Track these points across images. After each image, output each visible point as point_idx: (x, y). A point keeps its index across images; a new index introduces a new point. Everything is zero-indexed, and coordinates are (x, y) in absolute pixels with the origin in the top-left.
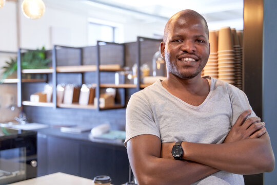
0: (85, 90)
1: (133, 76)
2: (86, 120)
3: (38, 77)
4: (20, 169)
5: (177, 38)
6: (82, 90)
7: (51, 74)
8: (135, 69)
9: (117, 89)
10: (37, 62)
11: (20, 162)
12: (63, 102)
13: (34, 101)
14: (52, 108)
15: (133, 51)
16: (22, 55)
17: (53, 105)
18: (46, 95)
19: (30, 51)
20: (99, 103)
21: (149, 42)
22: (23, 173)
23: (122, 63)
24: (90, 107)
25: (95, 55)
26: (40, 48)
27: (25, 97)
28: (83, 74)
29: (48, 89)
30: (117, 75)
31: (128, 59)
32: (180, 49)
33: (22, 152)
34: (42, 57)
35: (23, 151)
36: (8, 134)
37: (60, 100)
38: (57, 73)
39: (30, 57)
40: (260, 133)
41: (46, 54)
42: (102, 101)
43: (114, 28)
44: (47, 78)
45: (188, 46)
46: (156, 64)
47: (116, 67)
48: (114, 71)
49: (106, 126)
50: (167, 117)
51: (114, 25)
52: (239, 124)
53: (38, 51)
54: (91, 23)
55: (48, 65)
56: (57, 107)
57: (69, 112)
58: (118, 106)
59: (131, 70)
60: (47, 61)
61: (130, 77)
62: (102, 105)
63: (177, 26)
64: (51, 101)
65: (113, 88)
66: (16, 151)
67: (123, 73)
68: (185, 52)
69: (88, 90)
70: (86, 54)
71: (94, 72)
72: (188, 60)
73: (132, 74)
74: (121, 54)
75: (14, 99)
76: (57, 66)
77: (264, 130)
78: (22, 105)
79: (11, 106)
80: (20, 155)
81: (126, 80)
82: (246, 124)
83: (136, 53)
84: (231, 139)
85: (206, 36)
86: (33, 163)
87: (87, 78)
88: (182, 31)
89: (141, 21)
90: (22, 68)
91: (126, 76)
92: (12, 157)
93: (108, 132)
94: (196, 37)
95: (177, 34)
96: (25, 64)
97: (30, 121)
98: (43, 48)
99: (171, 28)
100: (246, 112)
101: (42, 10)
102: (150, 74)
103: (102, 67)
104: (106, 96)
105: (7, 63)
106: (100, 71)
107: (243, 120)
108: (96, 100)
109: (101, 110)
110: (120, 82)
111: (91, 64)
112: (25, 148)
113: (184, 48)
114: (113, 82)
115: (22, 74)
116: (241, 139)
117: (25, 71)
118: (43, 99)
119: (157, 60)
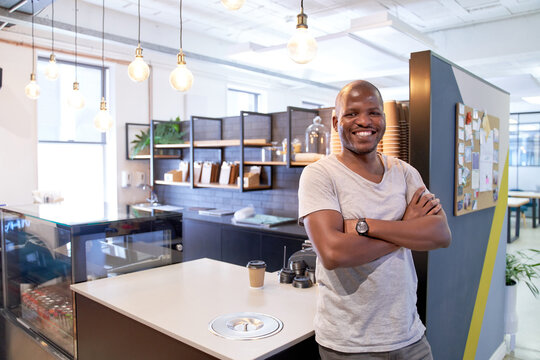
0: (226, 168)
1: (282, 152)
2: (226, 202)
3: (171, 152)
4: (164, 254)
5: (350, 112)
6: (223, 167)
7: (188, 148)
8: (285, 143)
9: (262, 166)
10: (171, 135)
11: (164, 246)
12: (200, 181)
13: (168, 179)
14: (188, 187)
15: (282, 123)
16: (155, 127)
17: (190, 184)
18: (181, 172)
19: (162, 122)
20: (243, 182)
21: (301, 113)
22: (169, 257)
23: (269, 137)
24: (232, 187)
25: (238, 127)
26: (174, 119)
27: (158, 175)
28: (223, 149)
29: (183, 166)
30: (263, 150)
31: (276, 132)
32: (354, 122)
33: (167, 235)
34: (175, 129)
35: (168, 233)
36: (139, 217)
37: (197, 179)
38: (194, 148)
39: (163, 130)
40: (436, 210)
41: (181, 125)
42: (246, 180)
43: (256, 95)
44: (181, 154)
45: (362, 120)
46: (310, 138)
47: (262, 141)
48: (260, 146)
49: (250, 209)
50: (348, 194)
51: (257, 92)
52: (416, 203)
53: (171, 122)
54: (230, 89)
55: (182, 139)
56: (195, 187)
57: (207, 192)
58: (264, 186)
59: (280, 144)
60: (182, 134)
61: (278, 153)
62: (246, 185)
63: (350, 99)
64: (187, 179)
65: (258, 165)
66: (159, 234)
67: (270, 148)
68: (360, 126)
69: (229, 168)
70: (227, 126)
71: (236, 147)
72: (364, 134)
73: (282, 150)
74: (268, 127)
75: (145, 177)
76: (193, 140)
77: (440, 207)
78: (155, 184)
79: (142, 185)
80: (164, 239)
81: (274, 156)
82: (422, 202)
83: (286, 124)
84: (408, 217)
85: (380, 108)
86: (179, 247)
87: (228, 154)
88: (356, 104)
89: (289, 86)
90: (154, 143)
91: (273, 152)
92: (153, 240)
93: (252, 216)
94: (370, 109)
95: (350, 107)
96: (157, 138)
97: (162, 203)
98: (178, 119)
99: (344, 101)
100: (421, 189)
101: (190, 81)
102: (302, 151)
103: (246, 142)
104: (250, 174)
105: (137, 136)
106: (245, 146)
107: (418, 198)
108: (239, 179)
109: (244, 190)
110: (266, 160)
111: (232, 138)
112: (170, 231)
113: (359, 122)
114: (260, 159)
115: (154, 148)
116: (419, 216)
117: (158, 146)
118: (178, 177)
119: (310, 133)
